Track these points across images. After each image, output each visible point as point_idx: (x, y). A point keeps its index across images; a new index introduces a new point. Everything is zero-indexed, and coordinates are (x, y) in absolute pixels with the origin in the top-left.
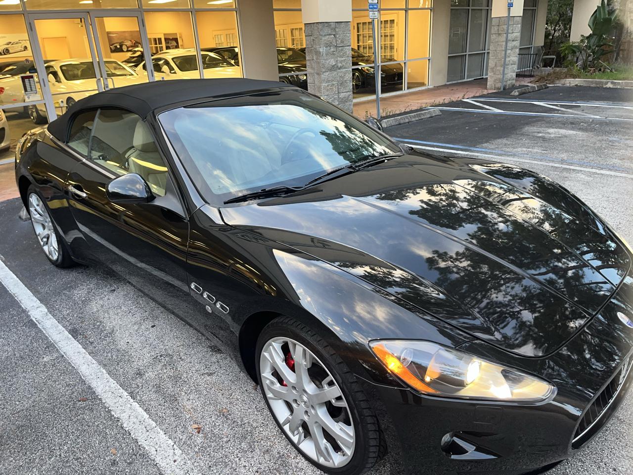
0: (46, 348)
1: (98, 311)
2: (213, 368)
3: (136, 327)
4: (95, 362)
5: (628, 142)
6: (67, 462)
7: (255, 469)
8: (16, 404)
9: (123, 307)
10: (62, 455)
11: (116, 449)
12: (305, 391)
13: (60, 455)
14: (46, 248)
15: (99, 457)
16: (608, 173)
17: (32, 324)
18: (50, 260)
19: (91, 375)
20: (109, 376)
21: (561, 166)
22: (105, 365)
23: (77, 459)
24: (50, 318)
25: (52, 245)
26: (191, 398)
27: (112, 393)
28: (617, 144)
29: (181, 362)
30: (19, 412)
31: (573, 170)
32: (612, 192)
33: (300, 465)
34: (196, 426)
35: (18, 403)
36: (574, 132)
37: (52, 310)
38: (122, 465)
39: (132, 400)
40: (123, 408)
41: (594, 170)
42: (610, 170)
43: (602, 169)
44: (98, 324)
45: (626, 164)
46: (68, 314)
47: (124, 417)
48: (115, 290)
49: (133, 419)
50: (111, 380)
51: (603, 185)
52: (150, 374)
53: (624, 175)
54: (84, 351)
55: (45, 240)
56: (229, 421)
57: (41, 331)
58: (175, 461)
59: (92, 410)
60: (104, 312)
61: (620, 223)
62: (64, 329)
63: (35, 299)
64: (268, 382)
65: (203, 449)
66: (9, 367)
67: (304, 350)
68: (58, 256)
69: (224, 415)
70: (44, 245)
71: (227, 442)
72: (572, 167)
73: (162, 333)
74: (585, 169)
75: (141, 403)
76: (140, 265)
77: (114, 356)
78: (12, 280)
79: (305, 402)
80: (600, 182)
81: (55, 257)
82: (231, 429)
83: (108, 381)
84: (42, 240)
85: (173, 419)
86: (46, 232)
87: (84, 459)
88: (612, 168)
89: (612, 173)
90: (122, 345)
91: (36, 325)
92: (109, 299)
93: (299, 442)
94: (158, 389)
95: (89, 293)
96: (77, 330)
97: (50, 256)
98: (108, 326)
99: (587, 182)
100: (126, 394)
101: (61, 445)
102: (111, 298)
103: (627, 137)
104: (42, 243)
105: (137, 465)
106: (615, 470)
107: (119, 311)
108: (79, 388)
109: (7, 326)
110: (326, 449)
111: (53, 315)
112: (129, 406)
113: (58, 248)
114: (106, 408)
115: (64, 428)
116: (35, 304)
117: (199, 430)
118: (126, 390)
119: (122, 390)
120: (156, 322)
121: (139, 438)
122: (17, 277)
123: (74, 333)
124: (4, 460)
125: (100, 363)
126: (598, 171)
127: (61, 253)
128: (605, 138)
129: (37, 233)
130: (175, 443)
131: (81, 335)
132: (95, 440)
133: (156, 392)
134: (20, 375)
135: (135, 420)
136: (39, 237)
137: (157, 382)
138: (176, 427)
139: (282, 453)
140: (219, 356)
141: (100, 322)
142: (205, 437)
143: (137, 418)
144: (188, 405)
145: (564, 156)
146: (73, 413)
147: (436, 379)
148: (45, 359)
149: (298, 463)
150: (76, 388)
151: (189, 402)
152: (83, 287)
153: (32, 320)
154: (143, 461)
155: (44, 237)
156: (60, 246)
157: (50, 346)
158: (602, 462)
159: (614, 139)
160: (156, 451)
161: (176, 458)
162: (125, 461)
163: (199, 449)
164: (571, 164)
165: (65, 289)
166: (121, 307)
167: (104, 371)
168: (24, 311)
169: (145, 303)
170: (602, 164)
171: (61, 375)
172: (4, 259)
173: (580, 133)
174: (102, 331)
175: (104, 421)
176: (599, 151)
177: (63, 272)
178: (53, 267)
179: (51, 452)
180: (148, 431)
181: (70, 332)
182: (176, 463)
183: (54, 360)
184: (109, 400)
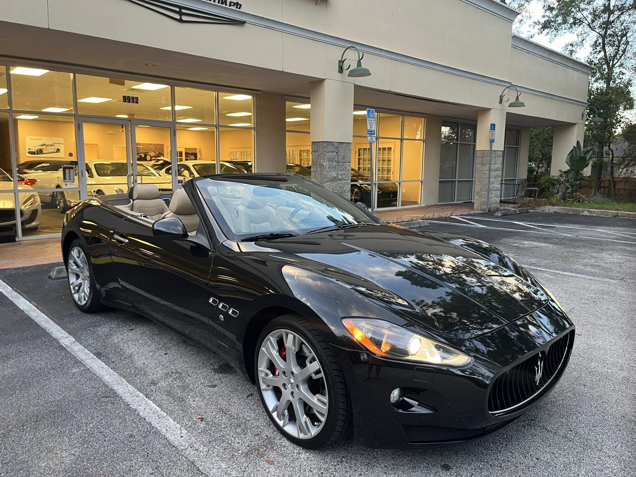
0: (74, 364)
1: (119, 342)
2: (215, 383)
3: (151, 354)
4: (116, 374)
5: (594, 254)
6: (92, 434)
7: (247, 444)
8: (48, 397)
9: (140, 341)
10: (88, 430)
11: (133, 428)
12: (292, 373)
13: (87, 430)
14: (76, 296)
15: (119, 432)
16: (570, 274)
17: (62, 348)
18: (78, 306)
19: (113, 382)
20: (127, 383)
21: (529, 267)
22: (124, 377)
23: (101, 433)
24: (78, 345)
25: (83, 291)
26: (197, 400)
27: (131, 394)
28: (583, 255)
29: (189, 378)
30: (51, 402)
31: (540, 270)
32: (571, 287)
33: (283, 444)
34: (200, 417)
35: (50, 397)
36: (546, 245)
37: (78, 339)
38: (137, 438)
39: (147, 399)
40: (140, 403)
41: (558, 272)
42: (572, 272)
43: (565, 271)
44: (119, 350)
45: (587, 269)
46: (93, 343)
47: (140, 409)
48: (133, 329)
49: (147, 410)
50: (129, 386)
51: (563, 282)
52: (163, 384)
53: (584, 276)
54: (107, 366)
55: (77, 288)
56: (227, 416)
57: (69, 352)
58: (182, 437)
59: (113, 403)
60: (124, 343)
61: (573, 308)
62: (89, 352)
63: (64, 332)
64: (263, 375)
65: (204, 431)
66: (42, 374)
67: (294, 337)
68: (87, 301)
69: (224, 411)
70: (74, 293)
71: (224, 428)
72: (539, 269)
73: (173, 359)
74: (549, 271)
75: (154, 401)
76: (163, 302)
77: (132, 371)
78: (43, 319)
79: (292, 384)
80: (562, 280)
81: (84, 302)
82: (229, 420)
83: (127, 387)
84: (74, 288)
85: (181, 412)
86: (80, 281)
87: (106, 432)
88: (576, 271)
89: (573, 274)
90: (139, 364)
91: (65, 348)
92: (128, 335)
93: (284, 425)
94: (169, 393)
95: (110, 330)
96: (100, 354)
97: (79, 302)
98: (128, 352)
99: (550, 279)
100: (142, 395)
101: (87, 424)
102: (130, 334)
103: (593, 251)
104: (73, 292)
105: (151, 438)
106: (538, 459)
107: (137, 343)
108: (104, 389)
109: (40, 348)
110: (306, 422)
111: (80, 343)
112: (144, 402)
113: (90, 293)
114: (125, 402)
115: (90, 413)
116: (64, 335)
117: (202, 419)
118: (142, 393)
119: (138, 392)
120: (168, 352)
121: (153, 423)
122: (48, 317)
123: (99, 355)
124: (40, 430)
125: (120, 375)
126: (561, 273)
127: (91, 297)
128: (572, 250)
129: (71, 283)
130: (182, 426)
131: (104, 356)
132: (117, 422)
133: (167, 395)
134: (52, 379)
135: (150, 411)
136: (72, 286)
137: (169, 389)
138: (183, 417)
139: (269, 436)
140: (220, 375)
141: (121, 349)
142: (207, 423)
143: (151, 410)
144: (194, 404)
145: (533, 260)
146: (98, 405)
147: (389, 350)
148: (74, 370)
149: (282, 443)
150: (100, 389)
151: (193, 402)
152: (106, 326)
153: (62, 346)
154: (155, 436)
155: (76, 286)
156: (92, 290)
157: (78, 363)
158: (528, 454)
159: (580, 251)
160: (167, 430)
161: (182, 435)
162: (141, 435)
163: (202, 431)
164: (539, 266)
165: (90, 327)
166: (138, 341)
167: (124, 380)
168: (54, 339)
169: (159, 339)
170: (566, 268)
171: (87, 381)
172: (36, 304)
173: (551, 246)
174: (122, 355)
175: (124, 411)
176: (565, 259)
177: (88, 316)
178: (79, 312)
179: (79, 427)
180: (160, 418)
181: (94, 354)
182: (182, 438)
183: (82, 371)
184: (128, 399)
